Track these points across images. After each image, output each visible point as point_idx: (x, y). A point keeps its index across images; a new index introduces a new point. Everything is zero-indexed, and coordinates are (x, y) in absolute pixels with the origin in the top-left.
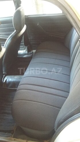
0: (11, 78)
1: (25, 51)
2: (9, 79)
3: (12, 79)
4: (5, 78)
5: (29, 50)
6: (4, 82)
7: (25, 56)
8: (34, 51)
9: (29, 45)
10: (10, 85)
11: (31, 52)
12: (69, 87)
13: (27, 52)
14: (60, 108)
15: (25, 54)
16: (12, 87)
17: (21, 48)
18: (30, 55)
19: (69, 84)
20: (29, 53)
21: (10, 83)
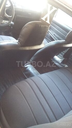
0: (32, 68)
1: (60, 60)
2: (30, 68)
3: (32, 70)
4: (29, 65)
5: (63, 62)
6: (25, 67)
7: (57, 64)
8: (66, 66)
9: (66, 59)
10: (26, 73)
11: (64, 65)
12: (61, 117)
13: (61, 62)
14: (38, 124)
15: (58, 62)
16: (26, 74)
17: (60, 56)
18: (60, 66)
19: (64, 114)
20: (62, 64)
21: (28, 71)
